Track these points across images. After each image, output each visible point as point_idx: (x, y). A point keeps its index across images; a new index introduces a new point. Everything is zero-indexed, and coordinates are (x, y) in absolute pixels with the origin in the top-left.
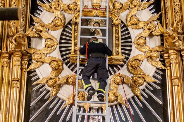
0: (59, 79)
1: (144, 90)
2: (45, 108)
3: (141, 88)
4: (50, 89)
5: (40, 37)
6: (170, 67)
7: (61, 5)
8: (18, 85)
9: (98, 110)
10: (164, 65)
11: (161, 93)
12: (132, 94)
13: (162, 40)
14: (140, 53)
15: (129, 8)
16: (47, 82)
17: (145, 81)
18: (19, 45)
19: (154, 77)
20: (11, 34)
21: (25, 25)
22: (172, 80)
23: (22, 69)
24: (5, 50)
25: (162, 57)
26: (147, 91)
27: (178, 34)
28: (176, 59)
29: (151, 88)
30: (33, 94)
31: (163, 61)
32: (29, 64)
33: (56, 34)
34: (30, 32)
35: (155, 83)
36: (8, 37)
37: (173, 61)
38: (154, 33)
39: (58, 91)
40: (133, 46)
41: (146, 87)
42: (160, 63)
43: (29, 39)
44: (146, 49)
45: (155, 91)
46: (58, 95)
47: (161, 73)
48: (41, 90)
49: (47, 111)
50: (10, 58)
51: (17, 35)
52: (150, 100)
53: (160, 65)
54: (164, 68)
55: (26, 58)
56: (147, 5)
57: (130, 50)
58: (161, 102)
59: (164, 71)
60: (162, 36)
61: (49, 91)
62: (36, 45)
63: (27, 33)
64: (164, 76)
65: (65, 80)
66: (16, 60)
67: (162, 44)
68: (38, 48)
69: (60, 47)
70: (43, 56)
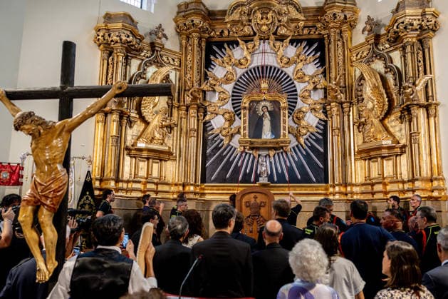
0: (231, 129)
1: (307, 139)
2: (220, 155)
3: (305, 137)
4: (224, 138)
5: (214, 91)
6: (332, 118)
7: (233, 60)
8: (195, 135)
9: (266, 157)
10: (326, 116)
11: (322, 142)
12: (297, 143)
13: (325, 93)
14: (305, 105)
15: (295, 62)
16: (221, 132)
17: (308, 131)
18: (195, 98)
19: (317, 127)
20: (187, 88)
21: (200, 79)
22: (332, 130)
23: (198, 120)
24: (182, 104)
25: (324, 108)
26: (310, 139)
27: (340, 87)
28: (338, 111)
29: (314, 138)
30: (209, 143)
31: (325, 113)
32: (205, 116)
33: (229, 88)
34: (204, 87)
35: (317, 132)
36: (185, 90)
37: (334, 113)
38: (318, 86)
39: (230, 140)
40: (299, 99)
41: (310, 137)
42: (322, 115)
43: (204, 92)
44: (310, 101)
45: (317, 140)
46: (231, 143)
47: (323, 123)
48: (215, 139)
49: (221, 158)
50: (187, 110)
51: (192, 90)
52: (312, 148)
53: (323, 116)
54: (326, 119)
55: (202, 110)
56: (312, 60)
57: (296, 103)
58: (322, 150)
59: (326, 122)
60: (325, 89)
61: (222, 140)
62: (211, 98)
63: (202, 87)
64: (325, 126)
65: (237, 130)
66: (193, 112)
67: (325, 97)
68: (212, 101)
69: (233, 100)
70: (217, 109)
